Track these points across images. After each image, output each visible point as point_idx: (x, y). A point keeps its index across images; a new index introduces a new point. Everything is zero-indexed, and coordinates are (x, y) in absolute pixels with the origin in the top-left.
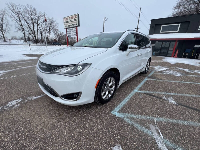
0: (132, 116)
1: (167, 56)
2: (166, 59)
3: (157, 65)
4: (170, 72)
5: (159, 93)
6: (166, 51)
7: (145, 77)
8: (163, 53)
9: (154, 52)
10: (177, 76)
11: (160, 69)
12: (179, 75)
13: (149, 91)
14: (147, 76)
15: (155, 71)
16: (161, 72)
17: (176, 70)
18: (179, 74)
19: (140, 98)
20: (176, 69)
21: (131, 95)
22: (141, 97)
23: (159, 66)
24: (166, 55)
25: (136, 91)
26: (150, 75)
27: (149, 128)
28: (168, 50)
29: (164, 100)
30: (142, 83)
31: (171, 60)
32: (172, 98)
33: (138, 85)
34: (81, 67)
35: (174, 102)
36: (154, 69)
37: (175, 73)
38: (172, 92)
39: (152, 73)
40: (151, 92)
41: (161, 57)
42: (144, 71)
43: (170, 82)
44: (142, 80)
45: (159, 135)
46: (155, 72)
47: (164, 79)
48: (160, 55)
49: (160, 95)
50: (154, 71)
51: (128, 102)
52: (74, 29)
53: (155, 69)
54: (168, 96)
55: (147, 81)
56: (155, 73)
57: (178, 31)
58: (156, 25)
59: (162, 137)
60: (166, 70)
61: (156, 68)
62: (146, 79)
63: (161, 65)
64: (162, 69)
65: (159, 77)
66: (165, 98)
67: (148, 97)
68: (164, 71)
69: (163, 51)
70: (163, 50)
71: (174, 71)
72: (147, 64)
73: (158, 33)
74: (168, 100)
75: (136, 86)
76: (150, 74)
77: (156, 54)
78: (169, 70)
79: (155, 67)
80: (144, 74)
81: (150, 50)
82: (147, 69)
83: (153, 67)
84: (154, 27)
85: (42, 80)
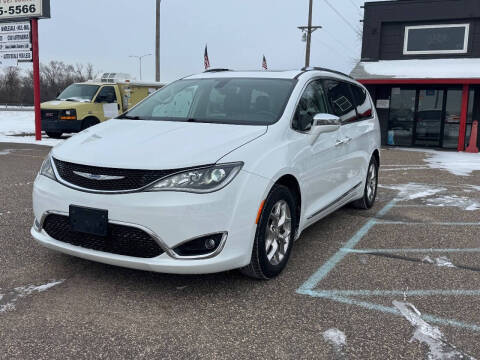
0: (349, 292)
1: (440, 147)
2: (439, 160)
3: (406, 182)
4: (448, 200)
5: (413, 250)
6: (434, 127)
7: (368, 216)
8: (427, 134)
9: (391, 133)
10: (468, 209)
11: (413, 192)
12: (473, 207)
13: (382, 248)
14: (374, 215)
15: (399, 200)
16: (418, 200)
17: (466, 195)
18: (474, 205)
19: (361, 264)
20: (469, 191)
21: (337, 258)
22: (364, 261)
23: (411, 185)
24: (437, 143)
25: (347, 249)
26: (381, 212)
27: (391, 305)
28: (444, 122)
29: (426, 262)
30: (362, 233)
31: (455, 164)
32: (445, 258)
33: (350, 237)
34: (222, 172)
35: (449, 264)
36: (394, 194)
37: (461, 201)
38: (448, 247)
39: (390, 206)
40: (390, 251)
41: (418, 153)
42: (362, 199)
43: (446, 226)
44: (360, 225)
45: (414, 311)
46: (398, 203)
47: (428, 218)
48: (417, 142)
49: (416, 254)
50: (395, 200)
51: (332, 271)
52: (19, 28)
53: (400, 194)
54: (434, 256)
55: (375, 226)
56: (400, 206)
57: (465, 50)
58: (383, 24)
59: (419, 313)
60: (434, 196)
61: (403, 189)
62: (372, 222)
63: (418, 181)
64: (424, 192)
65: (413, 215)
66: (428, 258)
67: (385, 260)
68: (428, 197)
69: (424, 127)
70: (424, 124)
71: (459, 195)
72: (369, 174)
73: (397, 55)
74: (435, 262)
75: (345, 240)
76: (382, 207)
77: (400, 142)
78: (446, 195)
79: (398, 188)
80: (364, 209)
81: (371, 125)
82: (369, 191)
83: (393, 188)
84: (379, 31)
85: (105, 213)
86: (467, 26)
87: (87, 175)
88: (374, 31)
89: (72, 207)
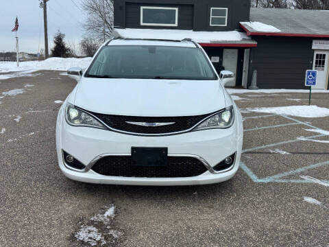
57: (176, 25)
58: (127, 3)
59: (318, 180)
84: (124, 8)
85: (166, 149)
86: (177, 9)
87: (144, 124)
88: (121, 8)
89: (133, 149)
